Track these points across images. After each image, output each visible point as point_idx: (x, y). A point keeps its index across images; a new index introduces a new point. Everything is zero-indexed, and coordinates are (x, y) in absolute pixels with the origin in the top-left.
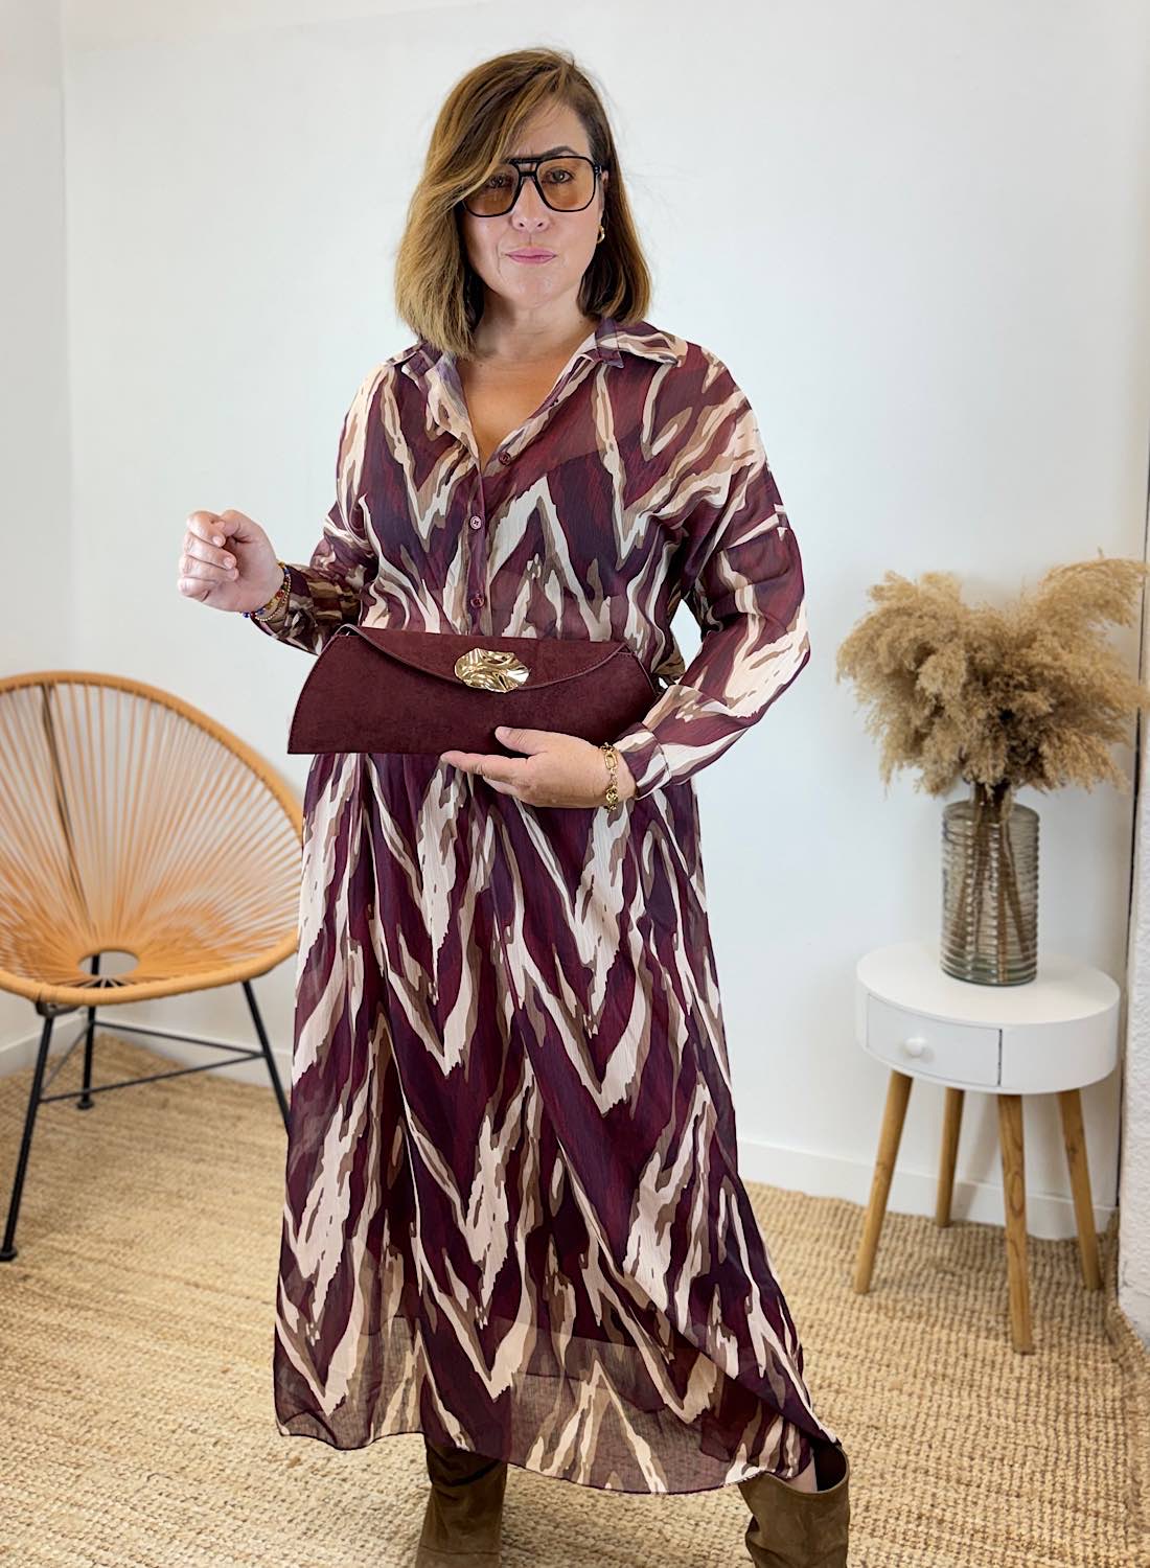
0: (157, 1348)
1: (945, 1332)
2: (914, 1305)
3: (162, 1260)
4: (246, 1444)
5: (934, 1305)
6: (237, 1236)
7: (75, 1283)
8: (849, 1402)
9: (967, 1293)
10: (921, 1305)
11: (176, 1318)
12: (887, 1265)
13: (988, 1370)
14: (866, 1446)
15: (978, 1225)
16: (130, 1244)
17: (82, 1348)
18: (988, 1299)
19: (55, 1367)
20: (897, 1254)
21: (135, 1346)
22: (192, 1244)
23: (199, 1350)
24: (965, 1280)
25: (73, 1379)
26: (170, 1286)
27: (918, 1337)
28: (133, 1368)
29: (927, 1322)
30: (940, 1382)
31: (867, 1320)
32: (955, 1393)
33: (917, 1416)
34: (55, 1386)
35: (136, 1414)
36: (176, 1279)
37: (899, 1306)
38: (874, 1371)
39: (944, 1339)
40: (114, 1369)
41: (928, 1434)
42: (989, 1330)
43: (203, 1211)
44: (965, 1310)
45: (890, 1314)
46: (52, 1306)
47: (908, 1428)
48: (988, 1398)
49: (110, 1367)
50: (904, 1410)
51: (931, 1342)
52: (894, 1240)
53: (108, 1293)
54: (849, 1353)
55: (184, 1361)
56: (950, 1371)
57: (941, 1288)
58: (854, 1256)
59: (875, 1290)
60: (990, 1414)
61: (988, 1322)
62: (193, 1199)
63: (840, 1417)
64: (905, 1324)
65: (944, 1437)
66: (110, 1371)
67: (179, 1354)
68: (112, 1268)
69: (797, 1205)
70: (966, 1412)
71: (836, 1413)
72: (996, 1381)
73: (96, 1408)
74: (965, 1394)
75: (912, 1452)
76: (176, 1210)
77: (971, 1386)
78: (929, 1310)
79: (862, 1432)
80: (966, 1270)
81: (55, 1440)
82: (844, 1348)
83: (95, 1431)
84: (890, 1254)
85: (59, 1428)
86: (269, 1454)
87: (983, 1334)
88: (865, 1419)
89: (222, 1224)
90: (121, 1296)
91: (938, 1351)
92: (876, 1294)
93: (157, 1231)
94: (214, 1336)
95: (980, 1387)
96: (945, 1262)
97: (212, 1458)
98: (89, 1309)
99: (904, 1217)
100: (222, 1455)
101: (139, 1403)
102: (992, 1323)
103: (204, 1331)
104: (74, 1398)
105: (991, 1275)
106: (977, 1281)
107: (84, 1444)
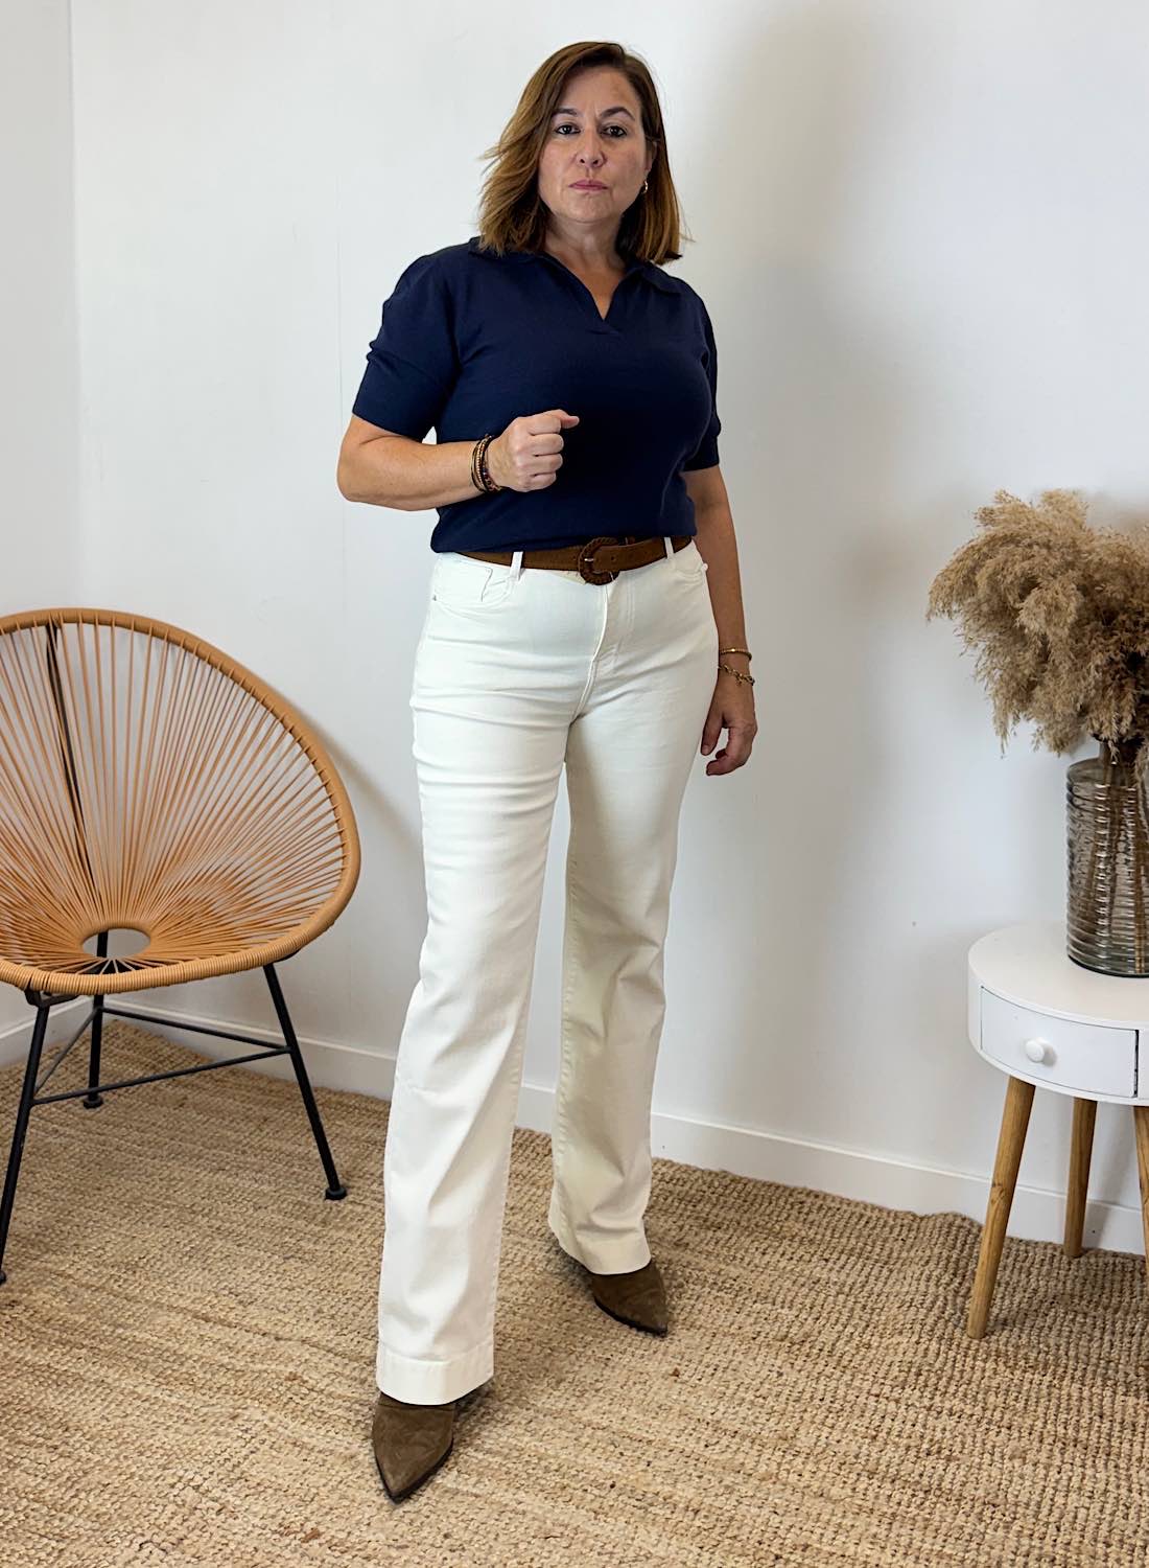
0: (158, 1394)
1: (1076, 1386)
2: (1039, 1353)
3: (168, 1287)
4: (255, 1514)
5: (1061, 1352)
6: (256, 1259)
7: (69, 1315)
8: (962, 1473)
9: (1101, 1339)
10: (1047, 1353)
11: (181, 1359)
12: (1007, 1302)
13: (1127, 1434)
14: (981, 1527)
15: (1115, 1255)
16: (133, 1268)
17: (73, 1394)
18: (1126, 1345)
19: (41, 1417)
20: (1020, 1289)
21: (134, 1392)
22: (204, 1269)
23: (206, 1398)
24: (1099, 1322)
25: (60, 1431)
26: (176, 1320)
27: (1045, 1391)
28: (130, 1419)
29: (1054, 1373)
30: (1071, 1449)
31: (984, 1371)
32: (1089, 1463)
33: (1044, 1491)
34: (41, 1440)
35: (132, 1475)
36: (183, 1310)
37: (1022, 1352)
38: (992, 1433)
39: (1075, 1395)
40: (108, 1421)
41: (1056, 1513)
42: (1127, 1385)
43: (218, 1229)
44: (1099, 1359)
45: (1011, 1363)
46: (41, 1342)
47: (1033, 1506)
48: (1128, 1470)
49: (103, 1417)
50: (1027, 1483)
51: (1059, 1399)
52: (1016, 1271)
53: (105, 1327)
54: (962, 1411)
55: (189, 1410)
56: (1083, 1435)
57: (1071, 1332)
58: (969, 1289)
59: (993, 1333)
60: (1130, 1491)
61: (1127, 1375)
62: (207, 1215)
63: (951, 1490)
64: (1027, 1375)
65: (1076, 1517)
66: (104, 1423)
67: (183, 1402)
68: (112, 1297)
69: (905, 1229)
70: (1101, 1486)
71: (946, 1485)
72: (1137, 1448)
73: (86, 1467)
74: (1100, 1464)
75: (1036, 1535)
76: (187, 1227)
77: (1108, 1455)
78: (1057, 1358)
79: (977, 1510)
80: (1100, 1309)
81: (36, 1506)
82: (957, 1404)
83: (82, 1495)
84: (1010, 1289)
85: (41, 1492)
86: (281, 1525)
87: (1121, 1389)
88: (981, 1493)
89: (239, 1245)
90: (120, 1331)
91: (1069, 1410)
92: (994, 1338)
93: (165, 1252)
94: (224, 1381)
95: (1119, 1455)
96: (1076, 1301)
97: (213, 1529)
98: (84, 1346)
99: (1028, 1243)
100: (225, 1526)
101: (134, 1463)
102: (1132, 1376)
103: (213, 1374)
104: (61, 1456)
105: (1129, 1317)
106: (1114, 1323)
107: (70, 1512)
